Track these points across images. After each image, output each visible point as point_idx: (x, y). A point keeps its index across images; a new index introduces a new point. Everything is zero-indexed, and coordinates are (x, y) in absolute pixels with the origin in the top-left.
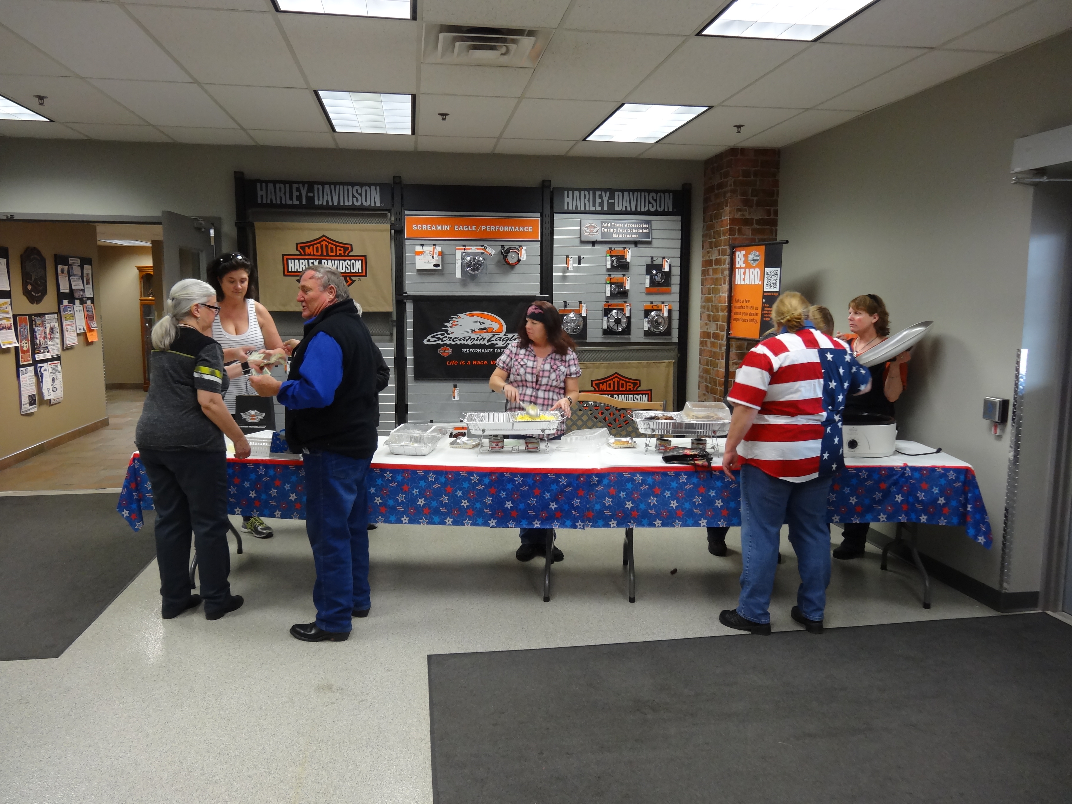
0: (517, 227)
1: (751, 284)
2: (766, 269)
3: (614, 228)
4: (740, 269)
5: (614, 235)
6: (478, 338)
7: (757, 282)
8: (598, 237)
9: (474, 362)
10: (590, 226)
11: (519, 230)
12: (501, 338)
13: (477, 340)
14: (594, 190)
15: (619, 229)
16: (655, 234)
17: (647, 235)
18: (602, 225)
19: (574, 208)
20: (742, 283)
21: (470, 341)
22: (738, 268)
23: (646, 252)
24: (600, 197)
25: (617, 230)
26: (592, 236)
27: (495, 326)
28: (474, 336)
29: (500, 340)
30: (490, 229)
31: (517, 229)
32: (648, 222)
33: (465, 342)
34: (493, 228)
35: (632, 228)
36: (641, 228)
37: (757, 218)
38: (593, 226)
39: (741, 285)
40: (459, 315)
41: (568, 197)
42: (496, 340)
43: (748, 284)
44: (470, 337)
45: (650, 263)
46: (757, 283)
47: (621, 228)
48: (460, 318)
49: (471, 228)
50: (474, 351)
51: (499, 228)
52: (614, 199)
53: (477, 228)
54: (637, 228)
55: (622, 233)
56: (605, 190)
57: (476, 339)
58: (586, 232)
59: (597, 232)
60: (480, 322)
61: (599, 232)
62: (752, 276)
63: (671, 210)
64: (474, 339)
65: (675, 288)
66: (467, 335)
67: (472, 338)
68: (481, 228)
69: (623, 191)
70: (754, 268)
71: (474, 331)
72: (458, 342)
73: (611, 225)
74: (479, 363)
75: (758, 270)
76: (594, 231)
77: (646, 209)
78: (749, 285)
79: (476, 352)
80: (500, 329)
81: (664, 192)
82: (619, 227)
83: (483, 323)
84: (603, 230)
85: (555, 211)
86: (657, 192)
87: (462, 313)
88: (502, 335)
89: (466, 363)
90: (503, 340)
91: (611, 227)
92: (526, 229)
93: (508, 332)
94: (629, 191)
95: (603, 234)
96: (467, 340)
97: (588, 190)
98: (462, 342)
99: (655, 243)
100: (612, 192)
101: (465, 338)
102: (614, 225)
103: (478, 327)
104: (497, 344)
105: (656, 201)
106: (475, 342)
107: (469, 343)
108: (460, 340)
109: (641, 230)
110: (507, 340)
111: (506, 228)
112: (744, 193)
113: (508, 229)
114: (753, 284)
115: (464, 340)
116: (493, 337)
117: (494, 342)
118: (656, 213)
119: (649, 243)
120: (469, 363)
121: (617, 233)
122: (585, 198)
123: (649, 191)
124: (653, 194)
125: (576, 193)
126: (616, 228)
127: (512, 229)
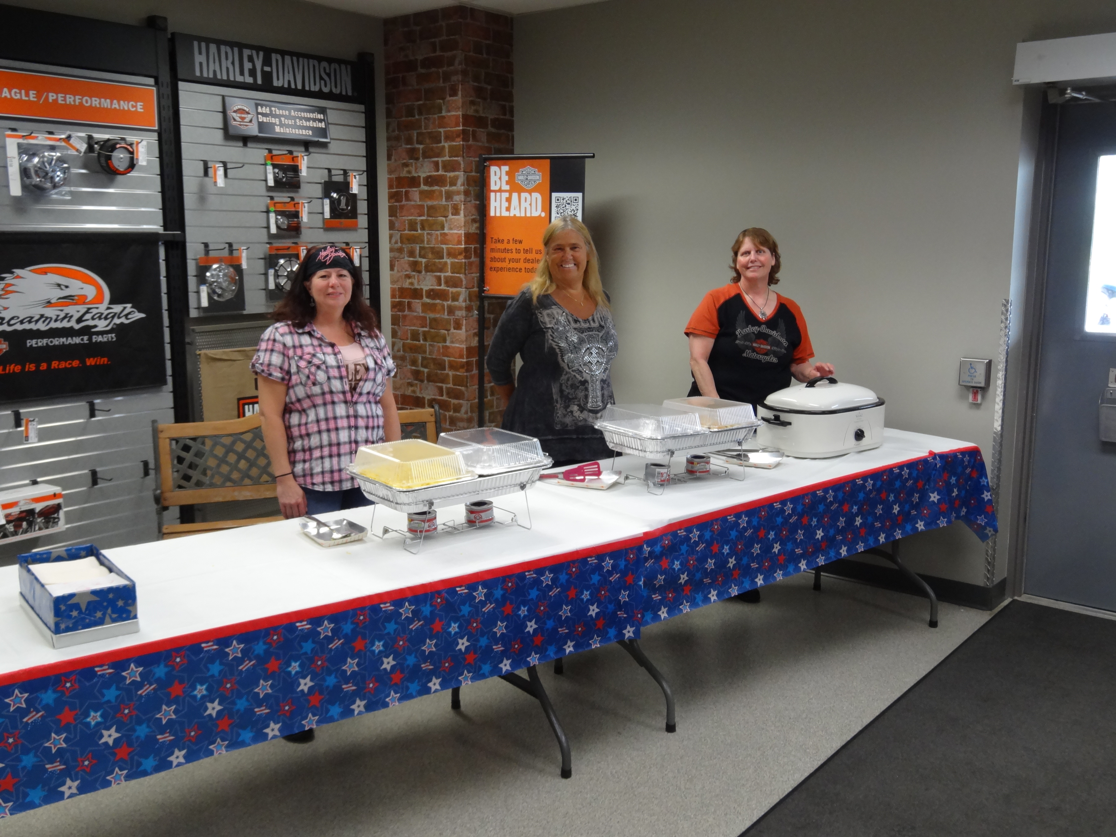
0: (115, 101)
1: (523, 215)
2: (554, 195)
3: (275, 116)
4: (498, 194)
5: (277, 129)
6: (58, 316)
7: (537, 212)
8: (253, 130)
9: (55, 364)
10: (239, 109)
11: (119, 105)
12: (102, 314)
13: (56, 321)
14: (241, 46)
15: (283, 119)
16: (334, 132)
17: (323, 132)
18: (257, 109)
19: (211, 76)
20: (505, 214)
21: (44, 322)
22: (495, 191)
23: (321, 159)
24: (251, 59)
25: (280, 121)
26: (245, 128)
27: (90, 292)
28: (51, 312)
29: (100, 318)
30: (65, 100)
31: (115, 105)
32: (322, 110)
33: (33, 326)
34: (70, 99)
35: (301, 118)
36: (314, 120)
37: (492, 117)
38: (244, 110)
39: (501, 217)
40: (18, 272)
41: (200, 53)
42: (93, 318)
43: (518, 215)
44: (42, 316)
45: (327, 180)
46: (535, 214)
47: (286, 117)
48: (18, 277)
49: (27, 95)
50: (51, 342)
51: (81, 99)
52: (270, 66)
53: (39, 96)
54: (308, 119)
55: (288, 126)
56: (258, 49)
57: (54, 317)
58: (235, 120)
59: (251, 121)
60: (59, 285)
61: (255, 123)
62: (523, 204)
63: (350, 93)
64: (51, 318)
65: (363, 221)
66: (36, 312)
67: (47, 318)
68: (47, 98)
69: (283, 53)
70: (530, 192)
71: (49, 302)
72: (19, 327)
73: (271, 111)
74: (63, 365)
75: (537, 196)
76: (247, 120)
77: (317, 89)
78: (520, 218)
79: (57, 343)
80: (99, 299)
81: (340, 62)
82: (283, 116)
83: (67, 287)
84: (261, 119)
85: (180, 76)
86: (330, 61)
87: (22, 267)
88: (102, 308)
89: (38, 367)
90: (106, 318)
91: (271, 115)
92: (133, 106)
93: (113, 301)
94: (292, 54)
95: (261, 126)
96: (37, 321)
97: (232, 44)
98: (27, 326)
99: (334, 147)
100: (268, 53)
101: (32, 318)
102: (275, 111)
103: (55, 294)
104: (95, 326)
105: (329, 75)
106: (54, 325)
107: (42, 326)
108: (22, 322)
109: (314, 123)
110: (113, 317)
111: (95, 102)
112: (476, 78)
113: (100, 103)
114: (528, 215)
115: (30, 322)
116: (87, 312)
117: (91, 323)
118: (330, 96)
119: (324, 145)
120: (44, 366)
121: (281, 125)
122: (227, 59)
123: (320, 59)
124: (324, 64)
125: (213, 47)
126: (278, 116)
127: (106, 103)
